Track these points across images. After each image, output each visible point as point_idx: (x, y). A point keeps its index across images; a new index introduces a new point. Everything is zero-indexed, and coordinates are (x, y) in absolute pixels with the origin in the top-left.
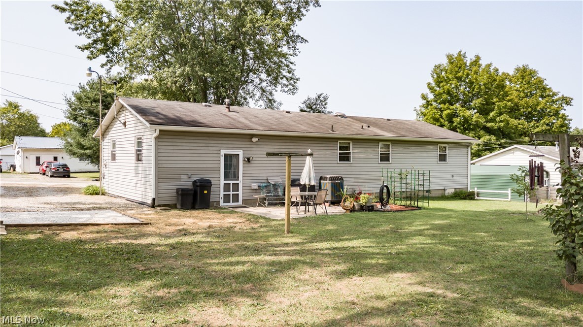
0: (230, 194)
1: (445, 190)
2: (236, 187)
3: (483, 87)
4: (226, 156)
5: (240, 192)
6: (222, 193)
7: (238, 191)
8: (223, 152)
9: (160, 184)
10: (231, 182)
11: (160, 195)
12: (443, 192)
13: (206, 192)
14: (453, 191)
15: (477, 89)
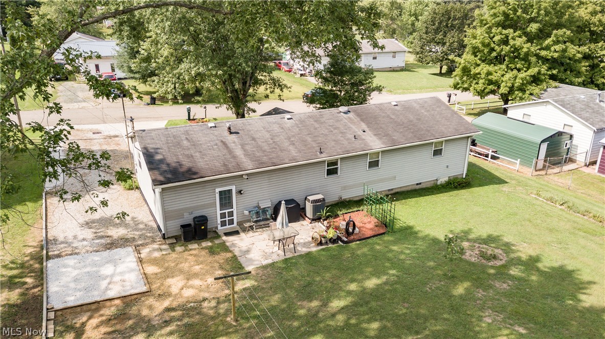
0: (226, 220)
1: (437, 180)
2: (231, 214)
3: (542, 12)
4: (220, 192)
5: (235, 218)
6: (219, 220)
7: (233, 216)
8: (218, 190)
9: (167, 223)
10: (226, 211)
11: (168, 230)
12: (436, 182)
13: (203, 227)
14: (446, 179)
15: (535, 14)
